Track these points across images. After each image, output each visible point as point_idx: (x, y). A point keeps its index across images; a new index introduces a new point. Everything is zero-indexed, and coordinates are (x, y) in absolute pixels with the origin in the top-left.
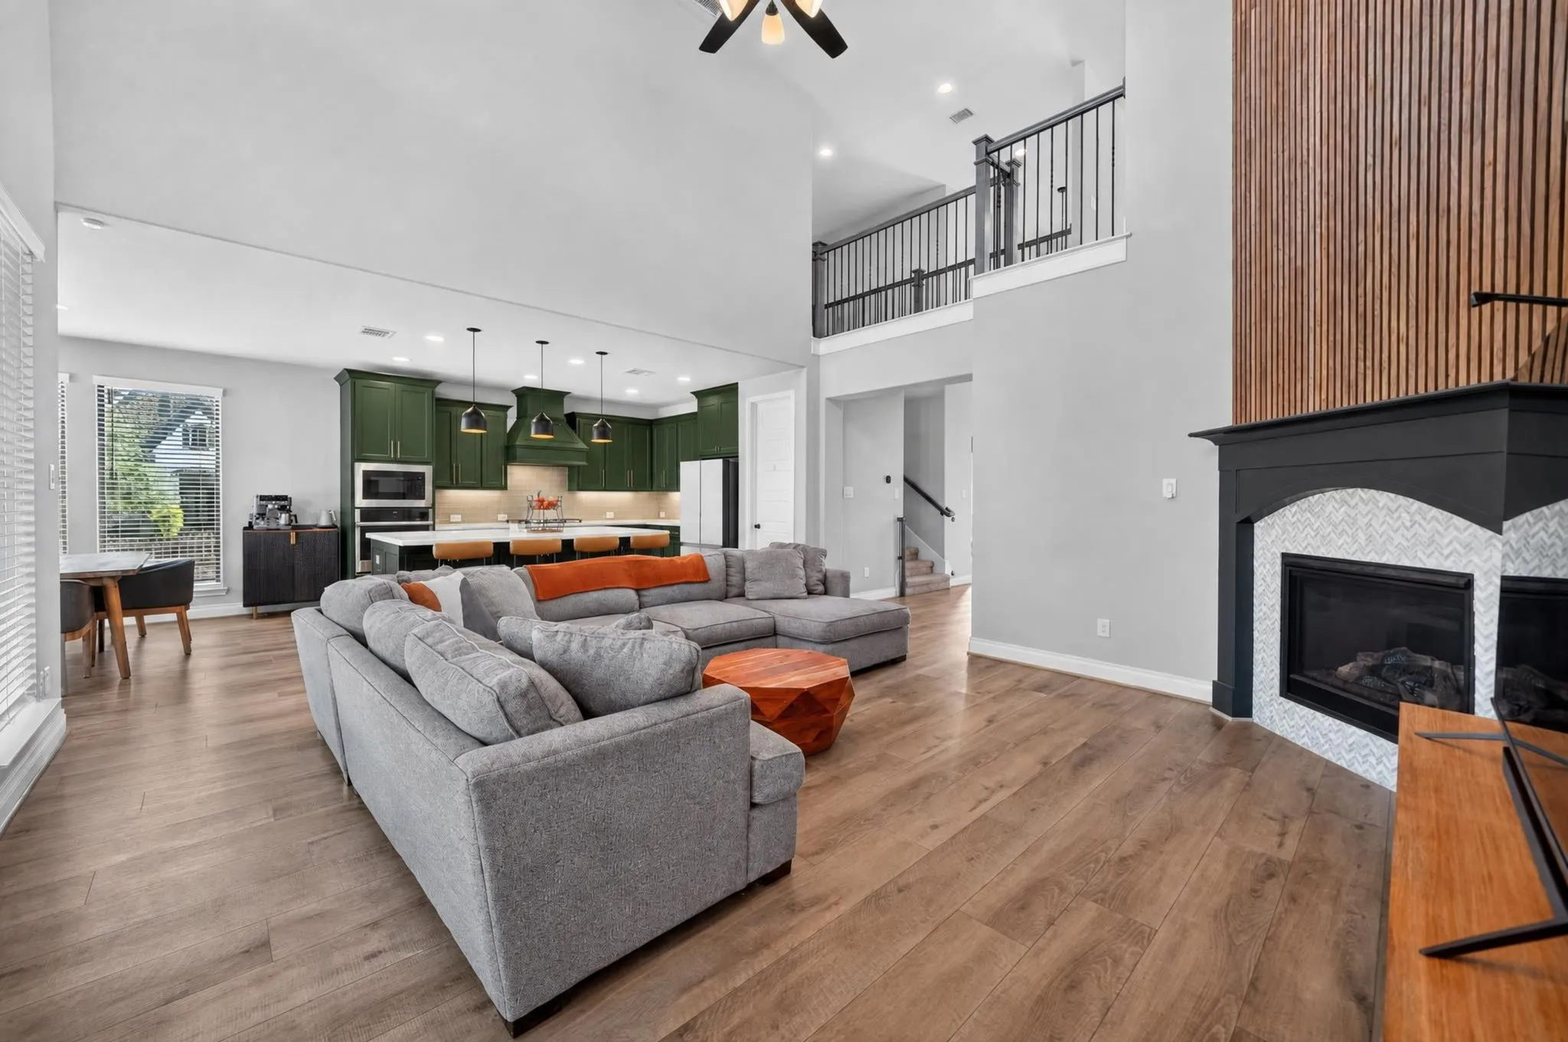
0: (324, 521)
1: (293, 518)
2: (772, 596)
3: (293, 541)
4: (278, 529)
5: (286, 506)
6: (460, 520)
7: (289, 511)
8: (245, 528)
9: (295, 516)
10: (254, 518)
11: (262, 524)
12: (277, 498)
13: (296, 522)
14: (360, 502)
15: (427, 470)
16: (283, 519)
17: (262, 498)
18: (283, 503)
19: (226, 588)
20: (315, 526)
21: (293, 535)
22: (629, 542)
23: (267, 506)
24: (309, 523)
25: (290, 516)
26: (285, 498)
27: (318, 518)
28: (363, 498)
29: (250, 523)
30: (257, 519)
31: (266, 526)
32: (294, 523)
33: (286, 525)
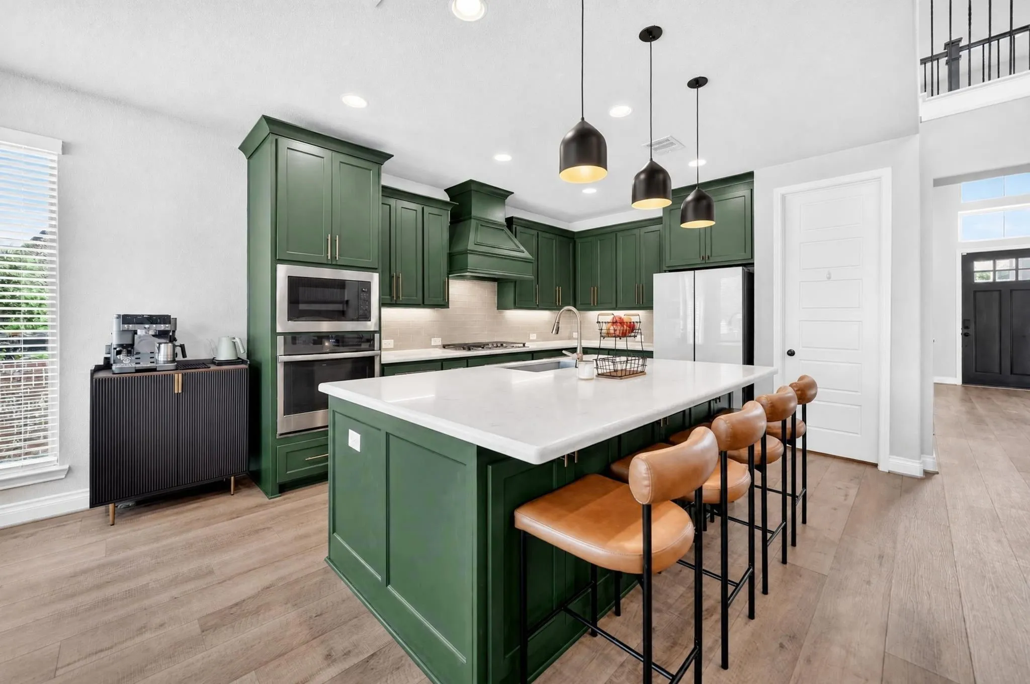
0: (225, 354)
1: (178, 350)
3: (178, 389)
4: (154, 370)
5: (168, 332)
6: (392, 346)
7: (172, 339)
8: (98, 369)
9: (182, 347)
10: (114, 352)
11: (126, 363)
12: (152, 320)
13: (184, 355)
14: (284, 325)
15: (375, 279)
16: (164, 353)
17: (126, 319)
18: (162, 327)
19: (66, 467)
20: (213, 362)
21: (178, 377)
23: (135, 332)
24: (203, 355)
25: (174, 346)
26: (165, 319)
27: (216, 350)
28: (289, 319)
29: (107, 360)
30: (119, 353)
31: (134, 365)
32: (180, 358)
33: (168, 362)
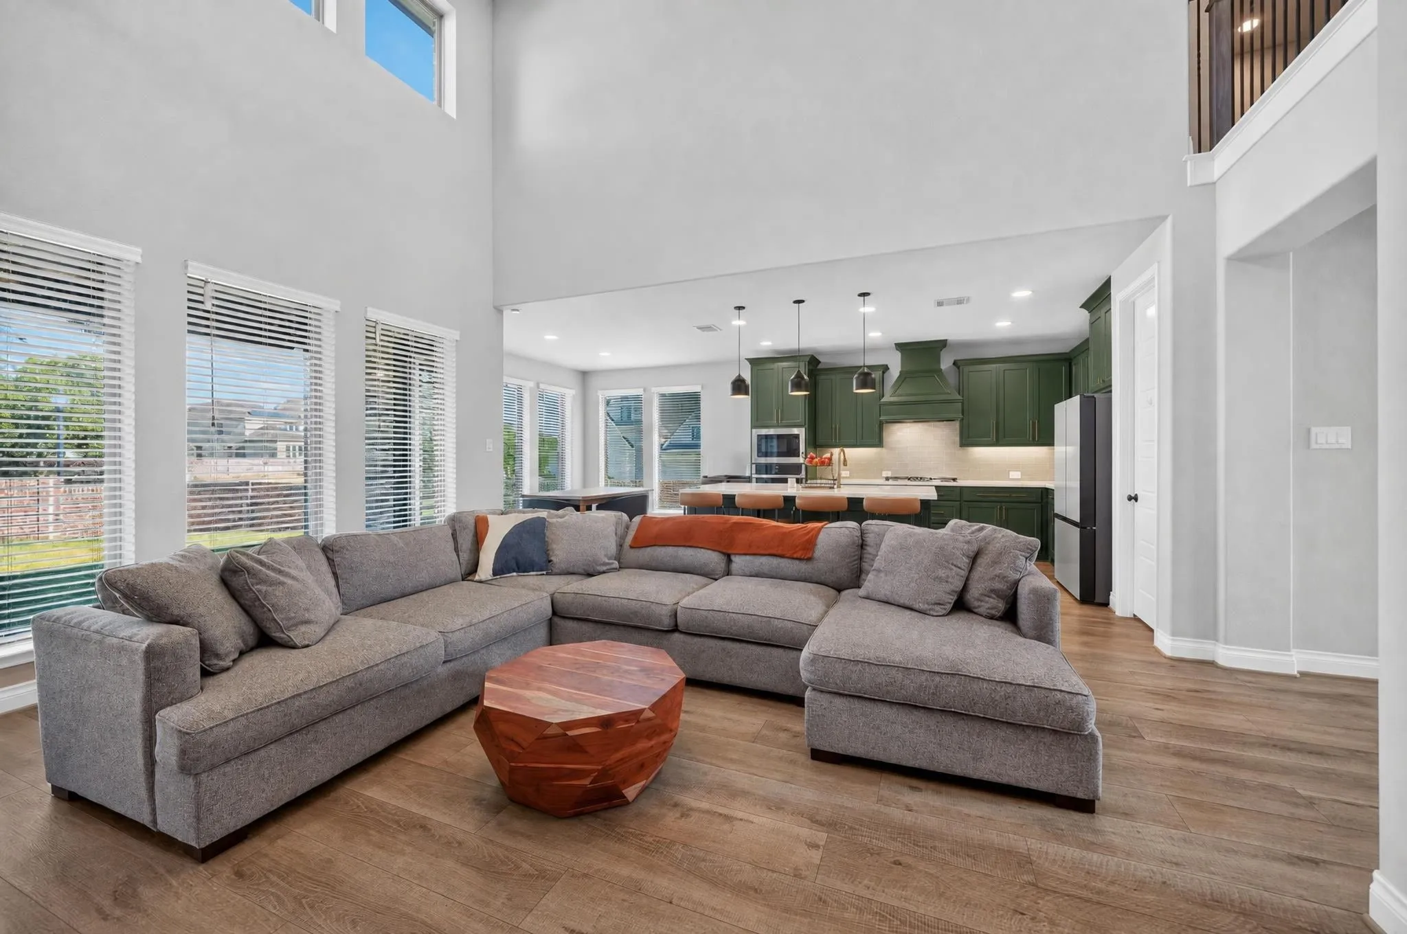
2: (885, 599)
6: (848, 476)
14: (756, 459)
15: (801, 432)
22: (862, 502)
28: (758, 457)
